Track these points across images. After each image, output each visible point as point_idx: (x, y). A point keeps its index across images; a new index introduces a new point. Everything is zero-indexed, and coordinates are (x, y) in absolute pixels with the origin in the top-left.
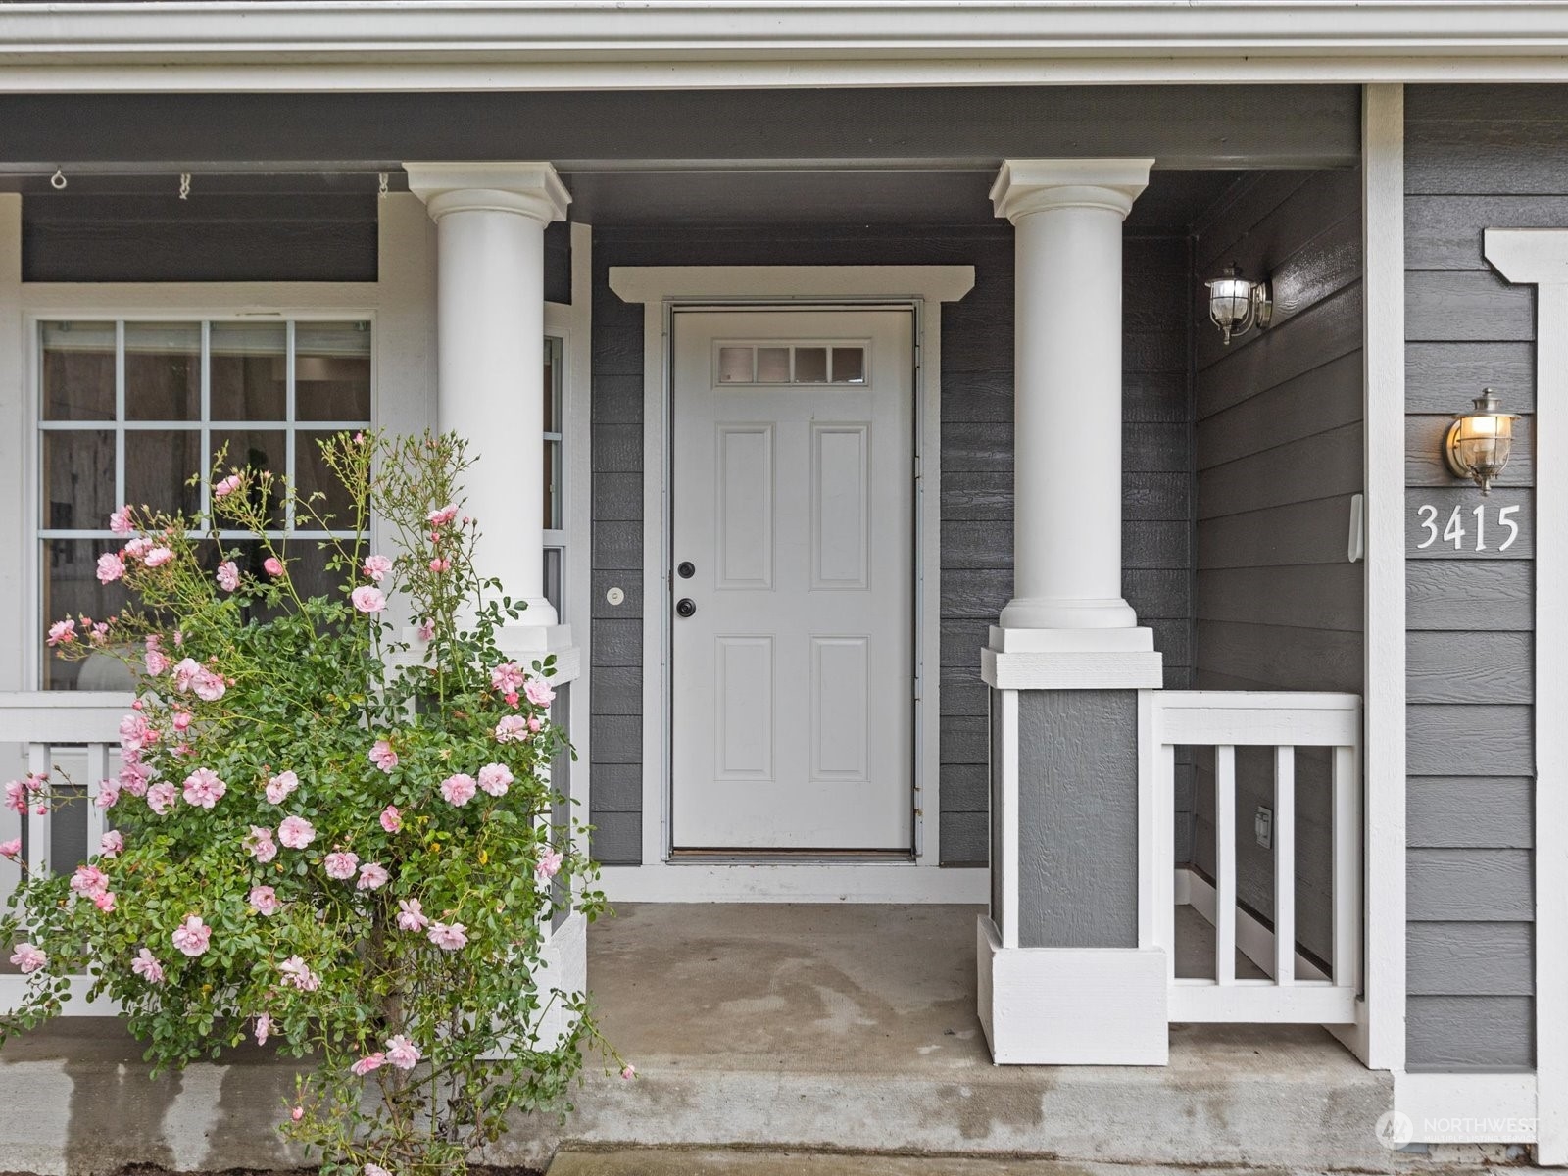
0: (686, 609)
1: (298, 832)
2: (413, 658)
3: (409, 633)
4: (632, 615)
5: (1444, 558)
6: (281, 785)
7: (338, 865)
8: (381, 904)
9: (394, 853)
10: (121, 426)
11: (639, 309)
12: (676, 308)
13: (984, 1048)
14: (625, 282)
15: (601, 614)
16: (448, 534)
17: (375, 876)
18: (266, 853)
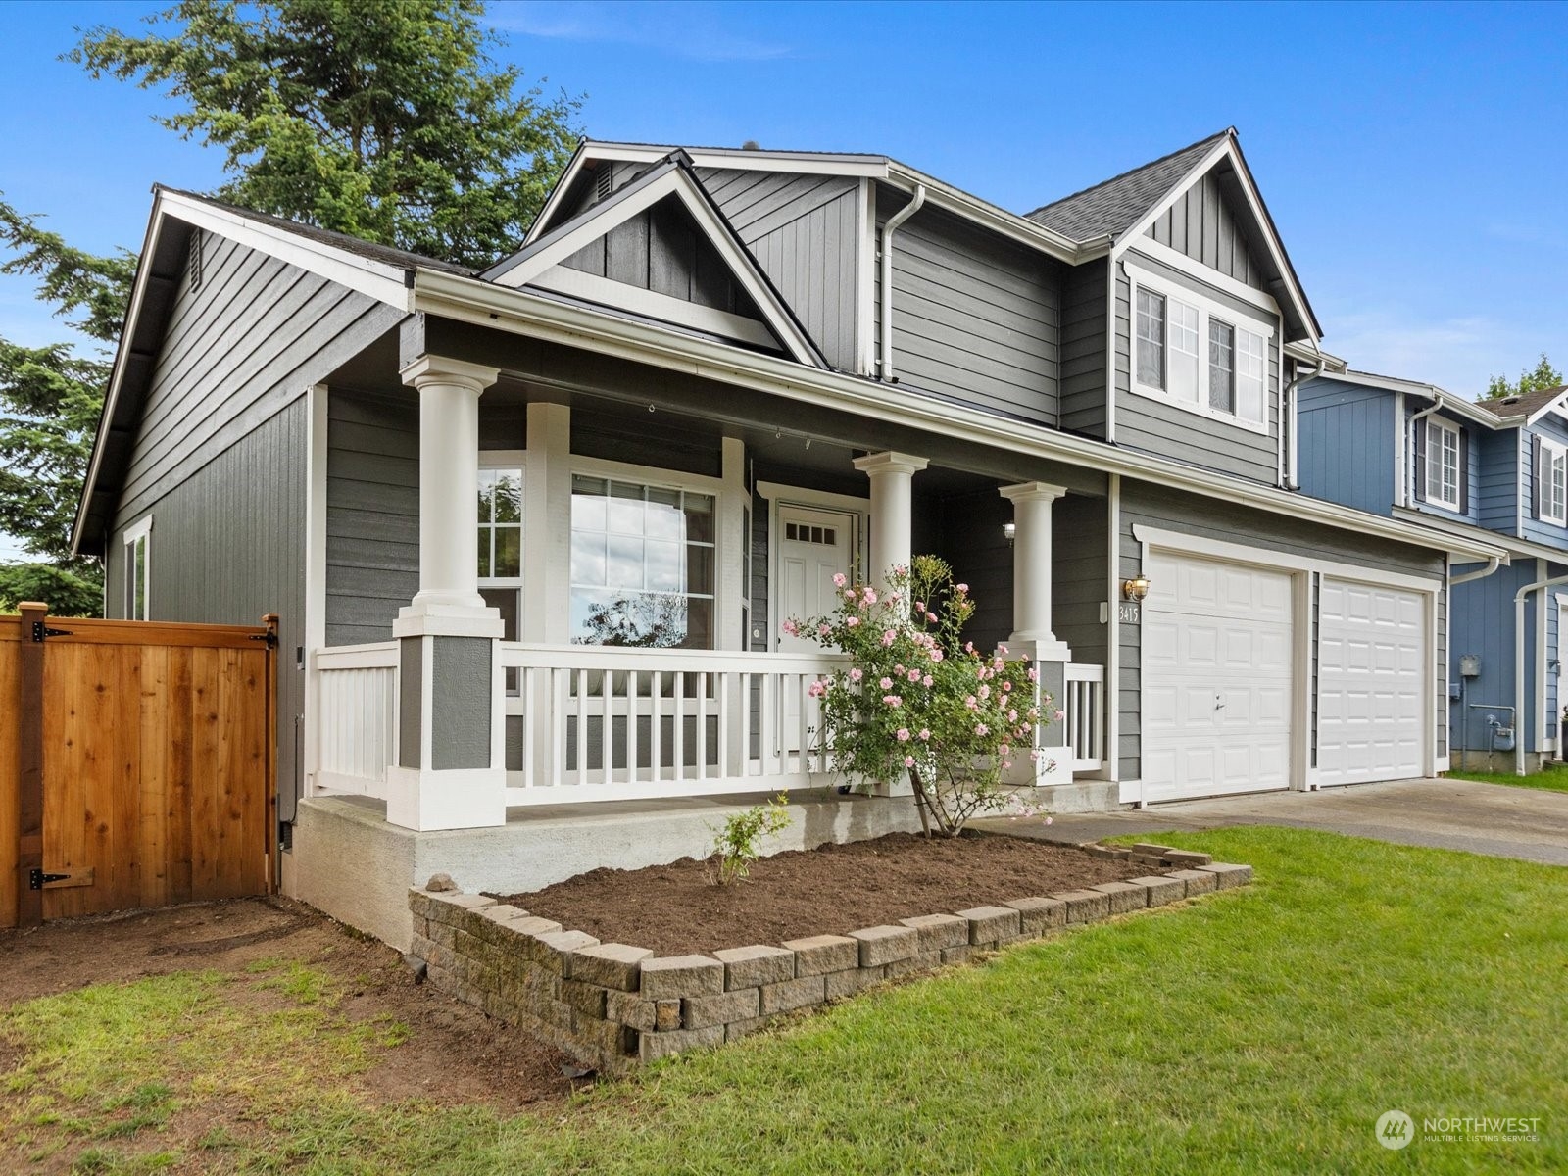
5: (1124, 623)
11: (767, 501)
12: (779, 503)
14: (762, 489)
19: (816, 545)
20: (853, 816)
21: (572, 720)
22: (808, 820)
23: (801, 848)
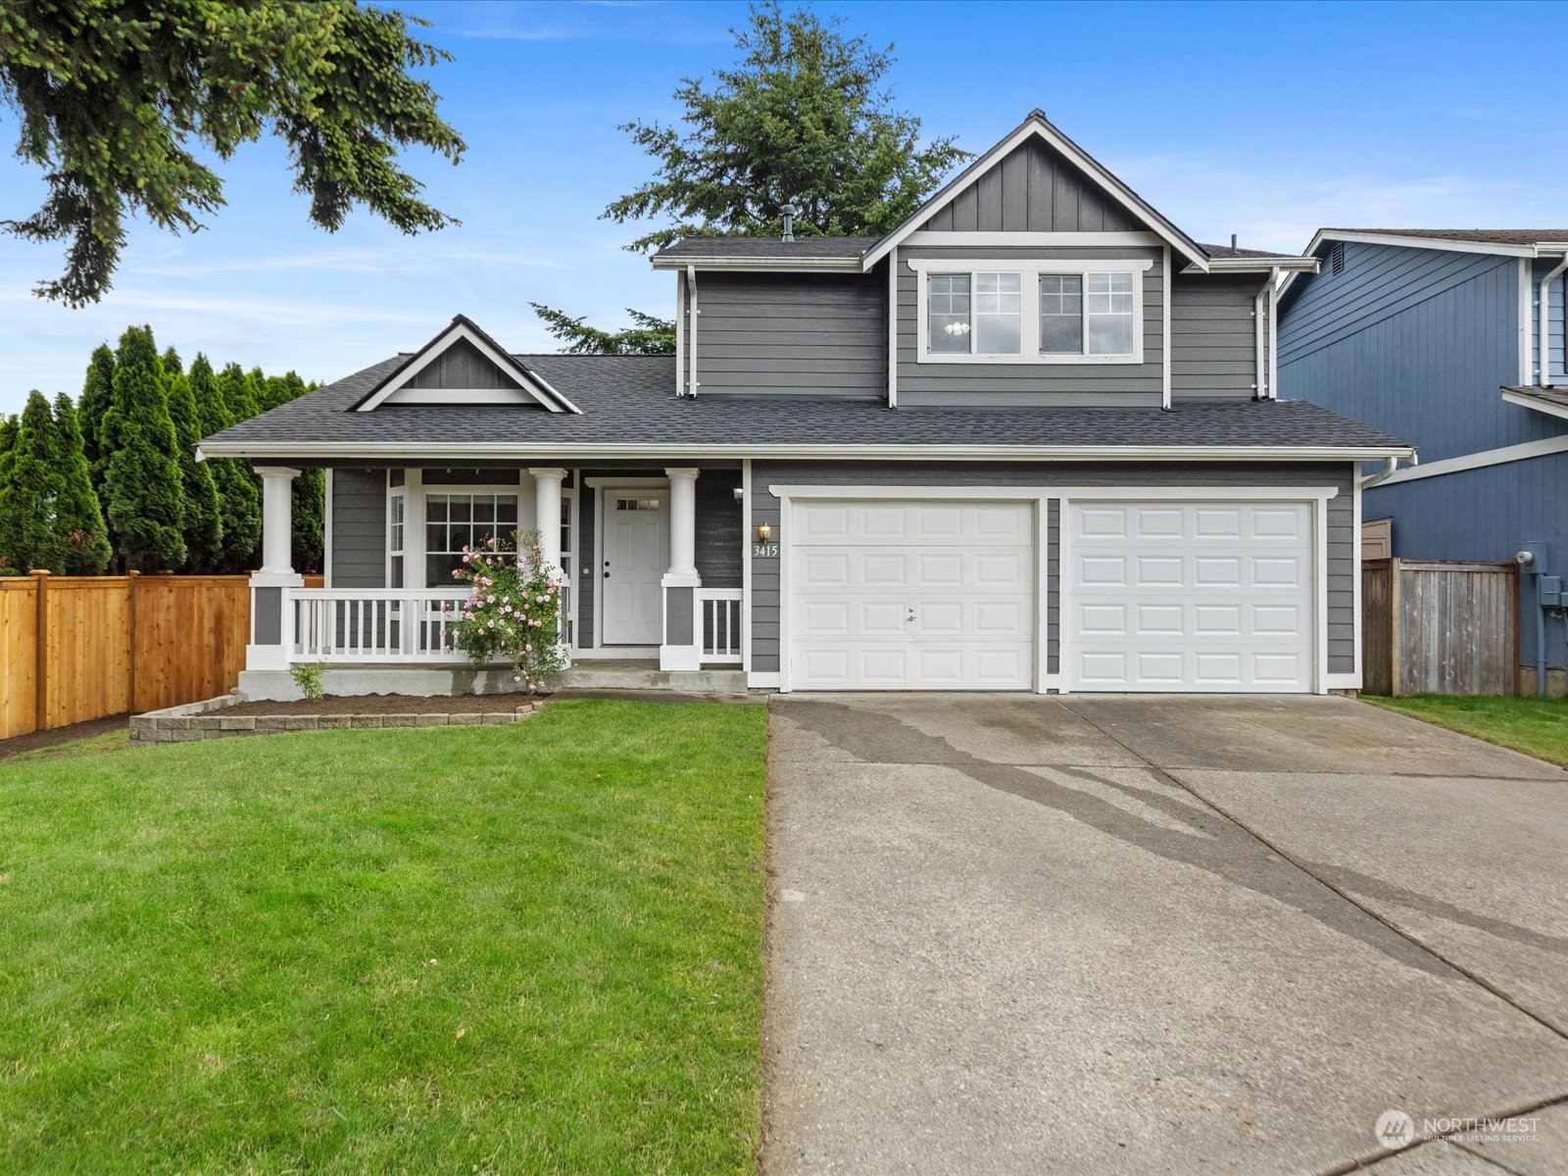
0: (607, 575)
1: (509, 609)
2: (530, 580)
3: (529, 574)
4: (591, 577)
5: (760, 557)
6: (506, 599)
7: (517, 614)
8: (526, 622)
9: (526, 613)
10: (448, 523)
11: (593, 489)
12: (604, 489)
13: (658, 668)
14: (590, 482)
15: (582, 577)
16: (538, 552)
17: (523, 617)
18: (503, 612)
19: (633, 512)
20: (487, 679)
21: (424, 624)
22: (454, 680)
23: (450, 694)
